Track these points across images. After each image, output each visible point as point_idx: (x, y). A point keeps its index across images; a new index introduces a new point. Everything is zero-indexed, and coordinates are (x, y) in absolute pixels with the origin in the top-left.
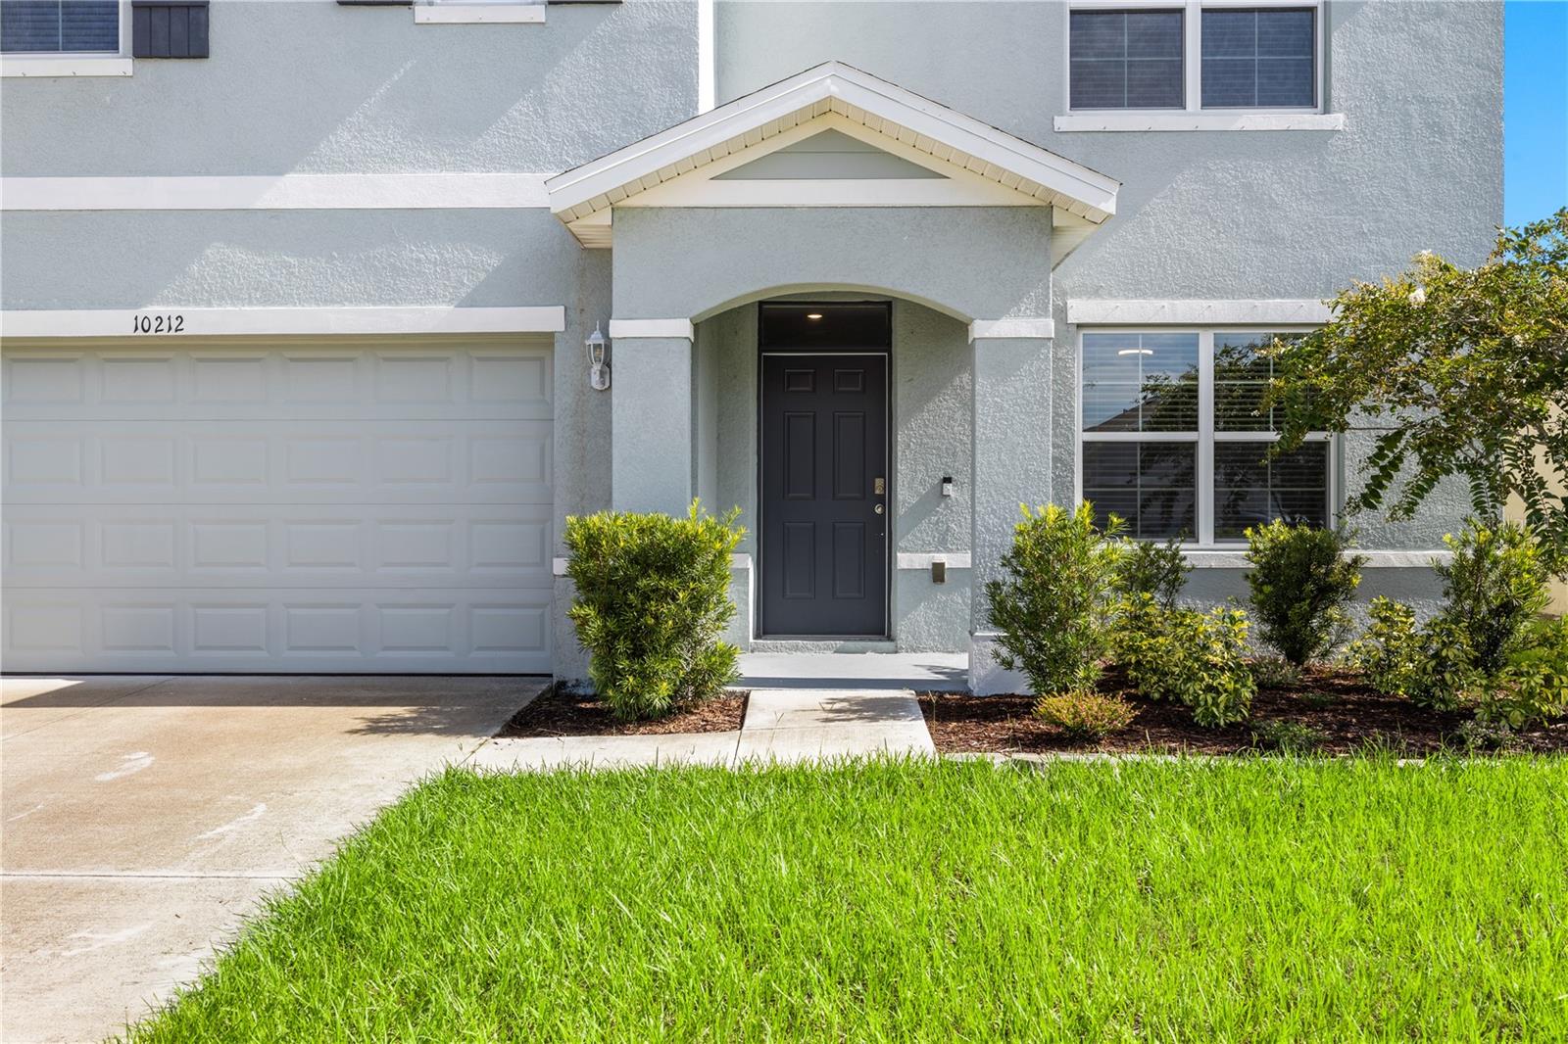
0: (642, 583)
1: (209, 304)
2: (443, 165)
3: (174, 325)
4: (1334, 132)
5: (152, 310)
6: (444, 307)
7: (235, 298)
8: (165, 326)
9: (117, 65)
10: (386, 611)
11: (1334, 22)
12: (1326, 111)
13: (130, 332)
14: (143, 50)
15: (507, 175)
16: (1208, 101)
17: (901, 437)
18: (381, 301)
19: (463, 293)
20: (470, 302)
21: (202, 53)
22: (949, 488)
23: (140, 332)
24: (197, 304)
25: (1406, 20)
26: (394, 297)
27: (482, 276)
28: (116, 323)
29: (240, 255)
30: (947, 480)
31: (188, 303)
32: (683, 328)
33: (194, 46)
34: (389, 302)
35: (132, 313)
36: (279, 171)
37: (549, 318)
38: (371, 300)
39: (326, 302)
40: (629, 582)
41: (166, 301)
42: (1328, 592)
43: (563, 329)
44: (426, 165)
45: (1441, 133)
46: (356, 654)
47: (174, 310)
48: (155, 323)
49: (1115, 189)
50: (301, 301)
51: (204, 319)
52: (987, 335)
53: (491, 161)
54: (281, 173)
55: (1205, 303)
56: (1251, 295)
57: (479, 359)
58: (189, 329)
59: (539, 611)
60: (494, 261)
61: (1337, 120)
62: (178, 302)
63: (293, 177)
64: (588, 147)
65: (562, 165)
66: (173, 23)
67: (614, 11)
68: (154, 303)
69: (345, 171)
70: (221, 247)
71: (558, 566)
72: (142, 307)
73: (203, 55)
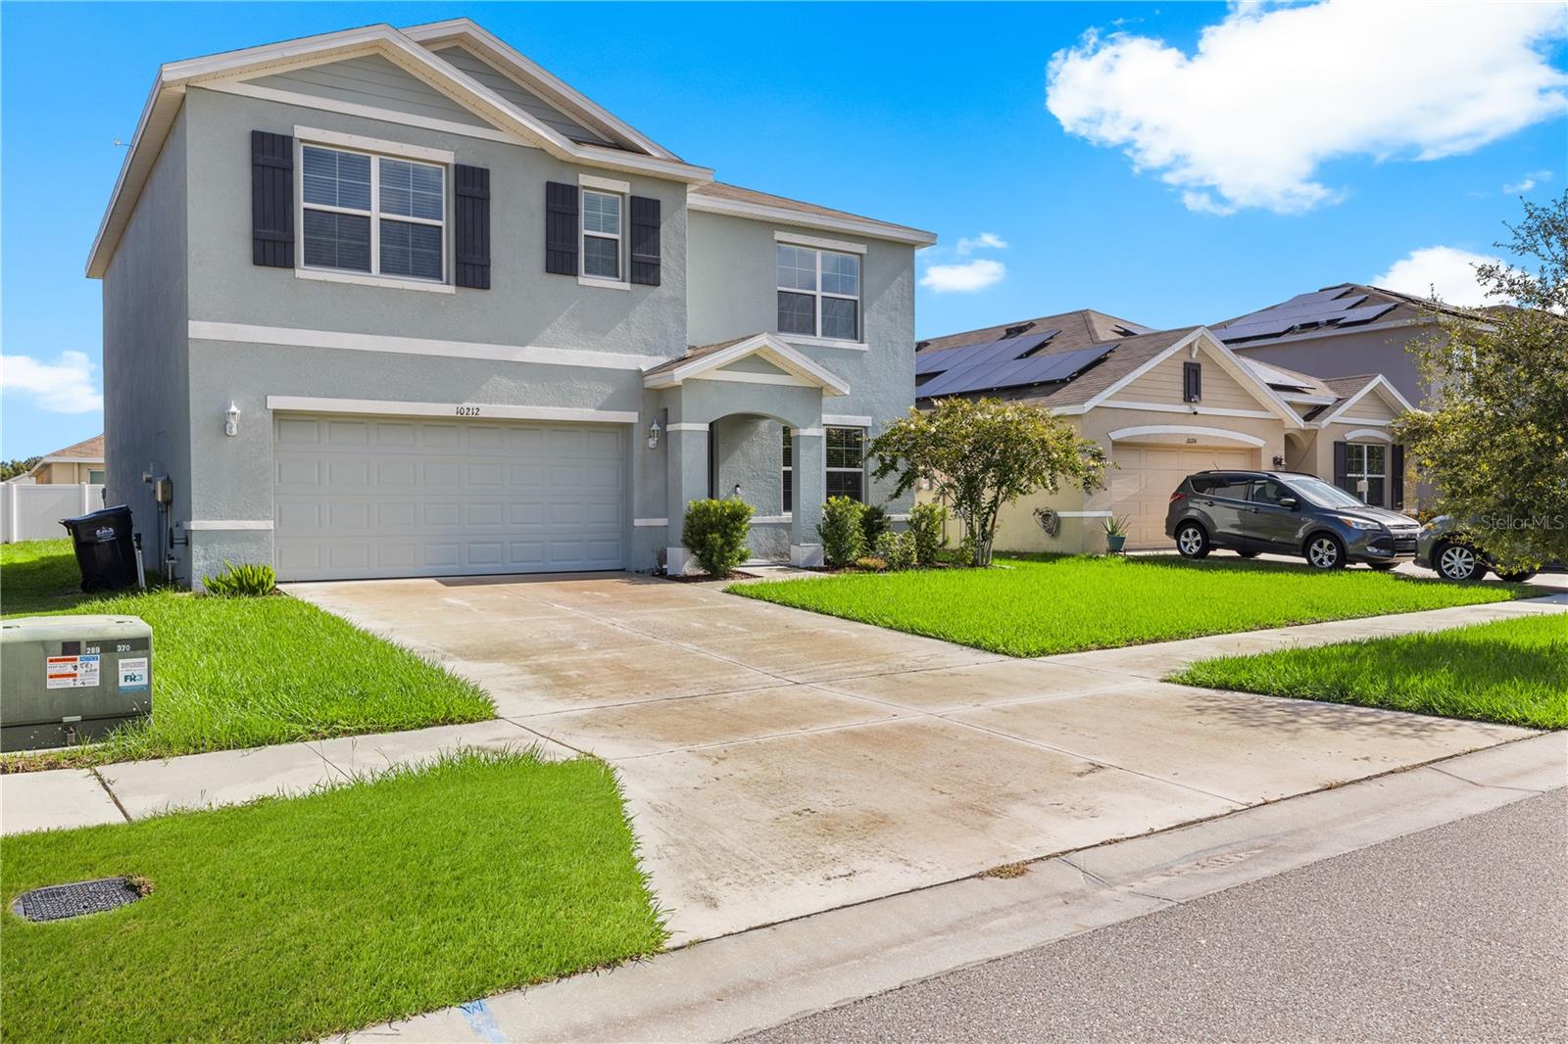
1: (491, 403)
2: (589, 348)
3: (475, 411)
4: (864, 351)
5: (466, 405)
6: (589, 410)
7: (502, 401)
8: (470, 412)
9: (445, 288)
10: (554, 544)
11: (865, 307)
12: (862, 342)
13: (455, 415)
14: (462, 281)
15: (615, 354)
16: (824, 334)
18: (564, 406)
19: (598, 404)
20: (600, 408)
21: (487, 287)
22: (738, 489)
23: (459, 415)
24: (485, 402)
25: (886, 310)
26: (571, 405)
27: (606, 397)
28: (448, 410)
29: (505, 381)
30: (738, 486)
31: (481, 402)
32: (705, 427)
33: (484, 284)
34: (568, 406)
35: (457, 405)
36: (523, 344)
37: (631, 417)
38: (560, 405)
39: (542, 405)
41: (471, 401)
43: (637, 422)
44: (583, 347)
46: (541, 564)
47: (475, 405)
48: (466, 411)
49: (849, 387)
50: (532, 404)
51: (488, 410)
52: (803, 434)
53: (609, 348)
54: (523, 346)
56: (839, 413)
57: (593, 432)
58: (482, 414)
59: (615, 543)
60: (609, 390)
61: (865, 347)
62: (476, 402)
63: (528, 348)
64: (646, 345)
65: (636, 352)
66: (474, 271)
67: (657, 289)
68: (465, 401)
69: (550, 347)
70: (496, 377)
71: (637, 522)
72: (461, 403)
73: (488, 288)
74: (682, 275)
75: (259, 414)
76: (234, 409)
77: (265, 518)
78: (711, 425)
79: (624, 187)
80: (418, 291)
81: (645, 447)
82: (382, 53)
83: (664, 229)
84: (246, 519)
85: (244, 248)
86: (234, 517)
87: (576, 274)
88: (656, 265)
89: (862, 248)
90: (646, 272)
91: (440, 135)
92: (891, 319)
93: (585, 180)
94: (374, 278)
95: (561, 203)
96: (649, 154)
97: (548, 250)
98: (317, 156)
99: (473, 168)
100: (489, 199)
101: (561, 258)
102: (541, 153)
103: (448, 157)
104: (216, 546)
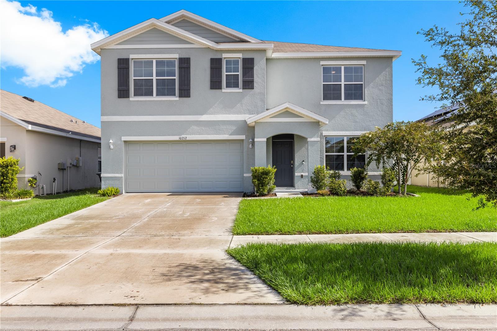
0: (263, 176)
1: (191, 135)
2: (226, 114)
3: (185, 138)
4: (365, 104)
5: (182, 136)
6: (227, 135)
7: (195, 134)
8: (184, 138)
9: (175, 99)
10: (216, 182)
11: (365, 87)
12: (364, 101)
13: (178, 139)
14: (181, 96)
15: (236, 115)
16: (345, 99)
17: (296, 156)
18: (217, 134)
19: (230, 133)
20: (231, 135)
22: (304, 162)
23: (180, 139)
24: (189, 135)
25: (377, 86)
26: (219, 134)
27: (233, 131)
28: (176, 138)
29: (196, 127)
30: (303, 161)
32: (265, 140)
33: (188, 96)
34: (218, 135)
35: (179, 136)
36: (202, 114)
37: (243, 137)
38: (215, 134)
39: (209, 135)
40: (261, 176)
41: (184, 135)
42: (363, 179)
43: (245, 139)
44: (224, 114)
45: (383, 104)
46: (212, 189)
48: (182, 138)
50: (205, 135)
51: (190, 137)
52: (310, 140)
53: (234, 113)
54: (202, 115)
55: (345, 132)
56: (352, 131)
57: (231, 143)
58: (187, 139)
59: (240, 182)
60: (234, 128)
61: (366, 103)
62: (186, 135)
63: (204, 116)
64: (249, 111)
65: (245, 114)
66: (185, 92)
67: (253, 90)
68: (182, 135)
69: (212, 115)
70: (193, 126)
71: (245, 175)
72: (181, 136)
73: (190, 97)
74: (264, 83)
75: (119, 142)
76: (111, 141)
77: (121, 173)
78: (267, 139)
79: (240, 55)
80: (167, 100)
81: (248, 147)
82: (156, 27)
83: (255, 68)
84: (116, 174)
85: (116, 93)
86: (113, 173)
87: (221, 89)
88: (252, 82)
89: (364, 62)
90: (249, 84)
91: (174, 49)
92: (380, 90)
93: (225, 55)
94: (155, 98)
95: (216, 64)
96: (250, 42)
97: (211, 81)
98: (138, 63)
99: (184, 58)
100: (190, 68)
101: (215, 84)
102: (209, 49)
103: (177, 56)
104: (108, 181)
